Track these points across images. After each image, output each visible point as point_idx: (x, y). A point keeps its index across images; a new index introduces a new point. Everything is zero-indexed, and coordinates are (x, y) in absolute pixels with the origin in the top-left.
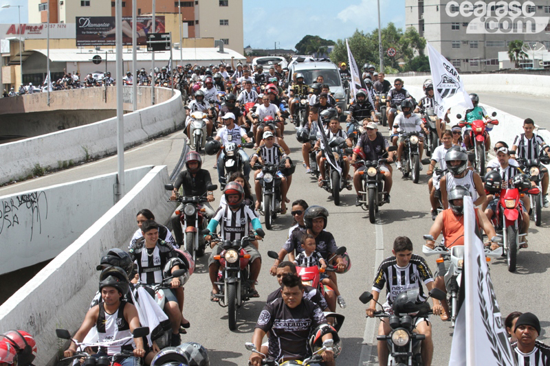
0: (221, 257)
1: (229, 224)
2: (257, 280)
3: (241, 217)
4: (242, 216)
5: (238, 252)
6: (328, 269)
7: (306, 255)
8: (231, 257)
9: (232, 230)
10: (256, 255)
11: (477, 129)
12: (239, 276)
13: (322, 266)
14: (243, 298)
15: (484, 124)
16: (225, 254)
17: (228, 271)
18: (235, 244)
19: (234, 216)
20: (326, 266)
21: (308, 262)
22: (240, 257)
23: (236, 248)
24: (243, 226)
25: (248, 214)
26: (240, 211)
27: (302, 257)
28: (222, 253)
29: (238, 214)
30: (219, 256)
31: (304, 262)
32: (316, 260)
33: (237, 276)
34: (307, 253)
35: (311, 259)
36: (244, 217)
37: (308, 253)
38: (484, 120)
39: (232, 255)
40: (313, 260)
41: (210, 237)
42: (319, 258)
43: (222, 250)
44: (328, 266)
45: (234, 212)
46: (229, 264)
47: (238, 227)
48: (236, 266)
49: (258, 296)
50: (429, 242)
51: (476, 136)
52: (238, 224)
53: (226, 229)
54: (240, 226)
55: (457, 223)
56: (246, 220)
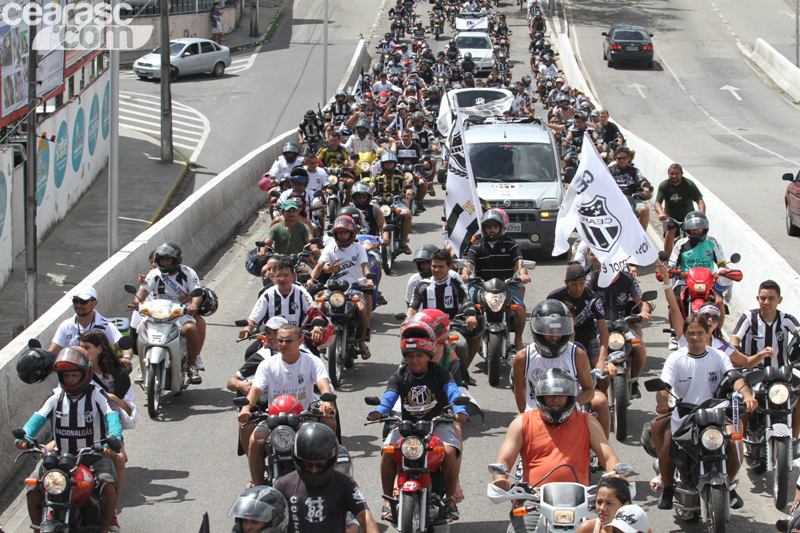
1: (65, 422)
3: (86, 411)
4: (88, 407)
5: (68, 476)
8: (55, 483)
9: (71, 433)
11: (697, 287)
15: (712, 276)
18: (64, 461)
19: (73, 407)
22: (71, 485)
23: (64, 469)
24: (89, 426)
25: (98, 405)
26: (84, 399)
29: (81, 404)
33: (63, 519)
36: (91, 410)
38: (716, 270)
39: (56, 481)
41: (24, 444)
45: (74, 401)
46: (52, 497)
47: (81, 429)
48: (64, 501)
50: (500, 478)
51: (693, 300)
52: (81, 423)
53: (61, 432)
54: (83, 425)
55: (550, 438)
56: (94, 416)
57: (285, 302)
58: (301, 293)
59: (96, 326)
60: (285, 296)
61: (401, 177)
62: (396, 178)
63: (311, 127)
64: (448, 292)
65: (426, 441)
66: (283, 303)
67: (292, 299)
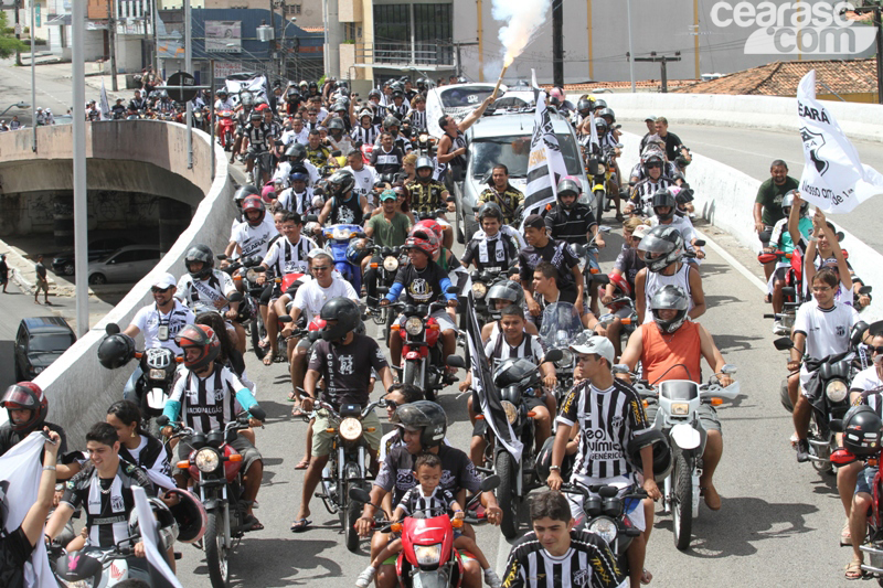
0: (190, 464)
1: (195, 399)
2: (257, 499)
3: (215, 389)
4: (218, 385)
5: (219, 452)
6: (468, 519)
7: (422, 495)
8: (208, 461)
9: (202, 410)
10: (254, 455)
12: (225, 497)
13: (456, 515)
14: (236, 533)
16: (196, 456)
17: (205, 486)
18: (212, 438)
19: (202, 386)
20: (463, 513)
21: (428, 506)
22: (222, 460)
23: (214, 445)
24: (219, 403)
25: (229, 384)
26: (213, 377)
27: (415, 496)
28: (192, 456)
29: (210, 384)
30: (186, 462)
31: (418, 506)
32: (443, 505)
33: (221, 496)
34: (424, 490)
35: (432, 502)
36: (221, 388)
37: (428, 491)
39: (207, 459)
40: (437, 504)
41: (169, 430)
42: (449, 500)
43: (191, 451)
44: (467, 514)
45: (202, 379)
46: (206, 475)
47: (211, 406)
48: (219, 478)
49: (261, 528)
52: (211, 400)
53: (191, 410)
54: (213, 403)
55: (666, 345)
56: (225, 393)
57: (294, 250)
58: (309, 242)
59: (177, 313)
60: (294, 245)
61: (438, 187)
62: (433, 189)
63: (257, 132)
64: (499, 246)
65: (425, 321)
66: (292, 252)
67: (300, 247)
